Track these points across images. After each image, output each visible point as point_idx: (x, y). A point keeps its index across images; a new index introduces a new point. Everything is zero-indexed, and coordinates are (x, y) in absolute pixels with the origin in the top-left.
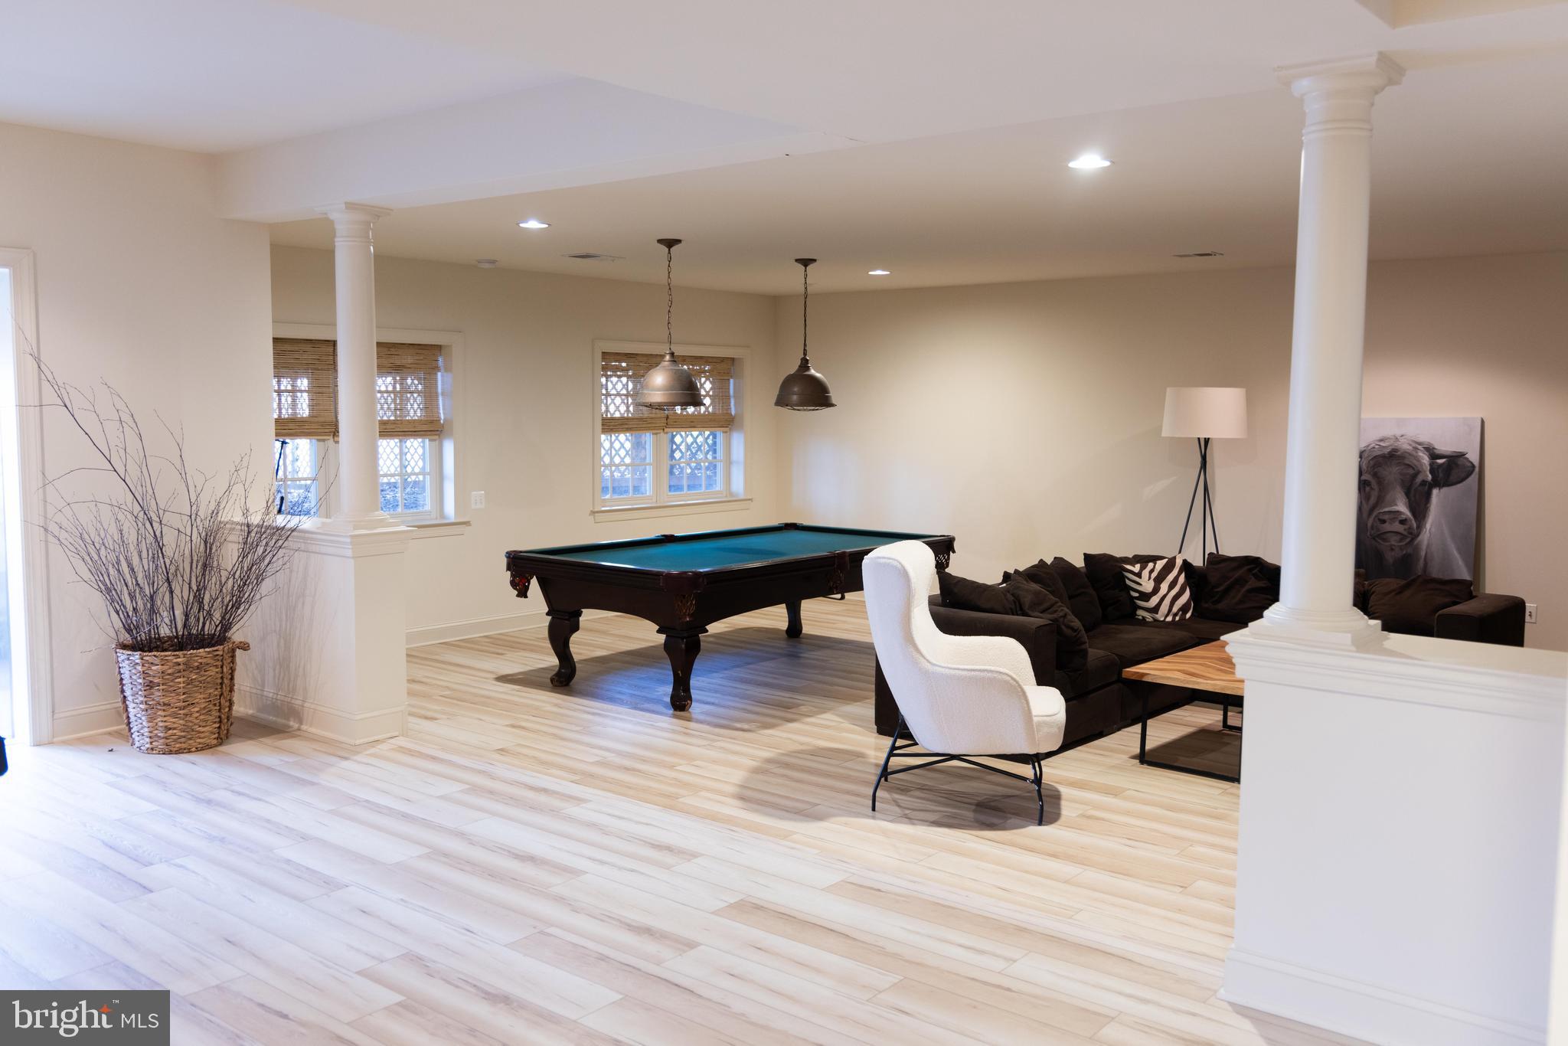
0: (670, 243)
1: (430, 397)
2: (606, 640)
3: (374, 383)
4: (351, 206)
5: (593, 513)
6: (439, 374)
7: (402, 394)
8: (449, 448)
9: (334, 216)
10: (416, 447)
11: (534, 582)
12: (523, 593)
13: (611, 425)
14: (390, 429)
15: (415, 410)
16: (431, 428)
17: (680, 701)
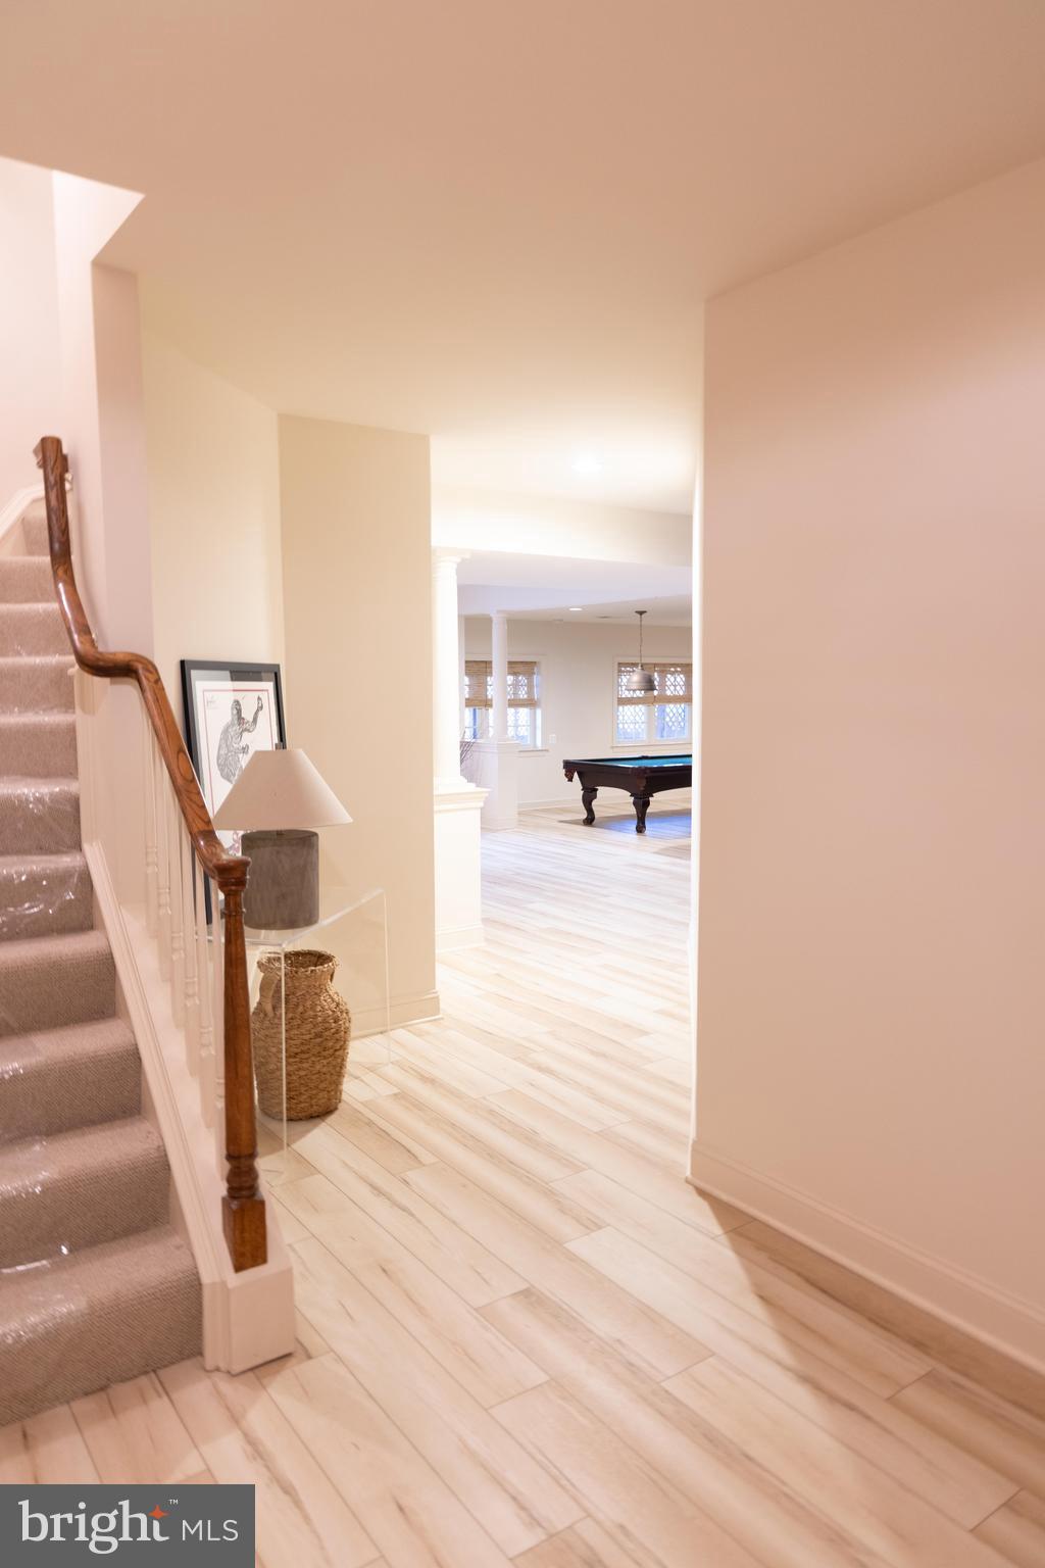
0: (641, 613)
1: (530, 686)
2: (612, 811)
3: (506, 678)
4: (498, 612)
5: (613, 747)
6: (535, 676)
7: (516, 685)
8: (539, 712)
9: (492, 615)
10: (524, 712)
11: (576, 774)
12: (570, 780)
13: (623, 702)
14: (515, 703)
15: (523, 694)
16: (531, 703)
17: (640, 829)
